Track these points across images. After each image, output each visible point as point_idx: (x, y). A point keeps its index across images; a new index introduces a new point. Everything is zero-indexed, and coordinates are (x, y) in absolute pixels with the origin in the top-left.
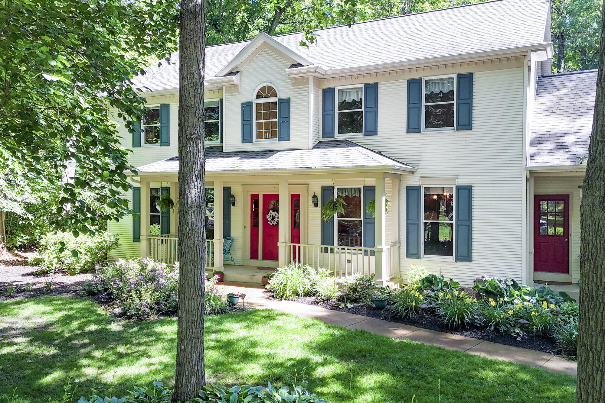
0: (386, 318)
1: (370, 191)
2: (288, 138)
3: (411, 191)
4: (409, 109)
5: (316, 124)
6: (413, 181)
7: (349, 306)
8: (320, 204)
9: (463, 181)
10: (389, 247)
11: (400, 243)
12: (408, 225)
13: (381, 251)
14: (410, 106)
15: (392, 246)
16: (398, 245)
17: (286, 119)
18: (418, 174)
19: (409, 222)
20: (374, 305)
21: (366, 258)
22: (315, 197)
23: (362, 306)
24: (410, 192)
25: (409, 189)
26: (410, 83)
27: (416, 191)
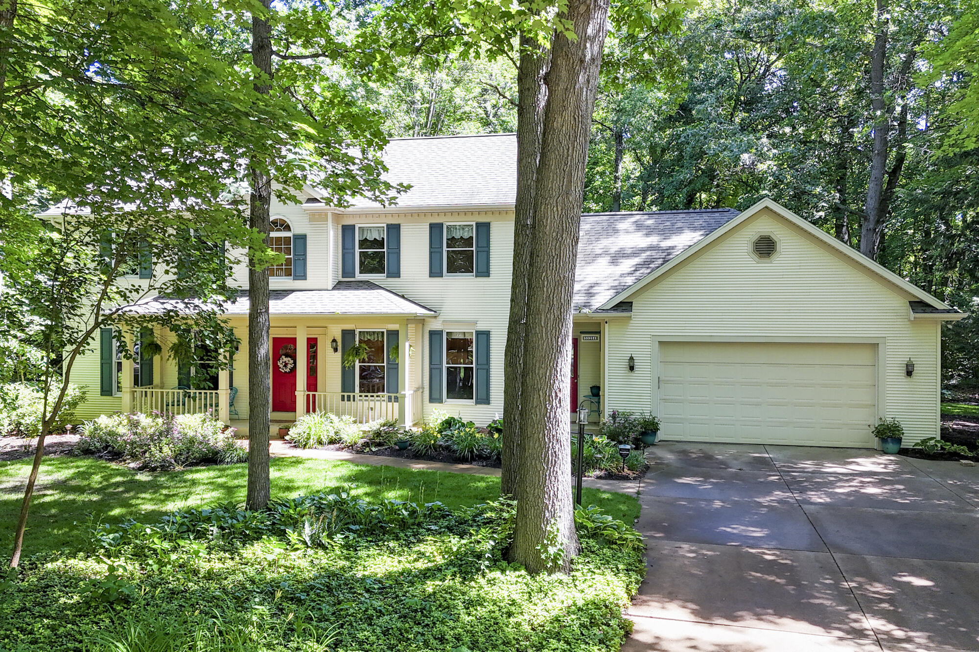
0: (408, 457)
1: (394, 335)
2: (304, 277)
3: (435, 335)
4: (431, 253)
5: (336, 263)
6: (436, 325)
7: (374, 449)
8: (340, 348)
9: (481, 327)
10: (412, 392)
11: (423, 388)
12: (431, 370)
13: (404, 396)
14: (433, 250)
15: (415, 391)
16: (421, 390)
17: (302, 257)
18: (441, 318)
19: (433, 366)
20: (397, 447)
21: (390, 404)
22: (334, 341)
23: (386, 449)
24: (433, 336)
25: (432, 333)
26: (432, 226)
27: (439, 336)
